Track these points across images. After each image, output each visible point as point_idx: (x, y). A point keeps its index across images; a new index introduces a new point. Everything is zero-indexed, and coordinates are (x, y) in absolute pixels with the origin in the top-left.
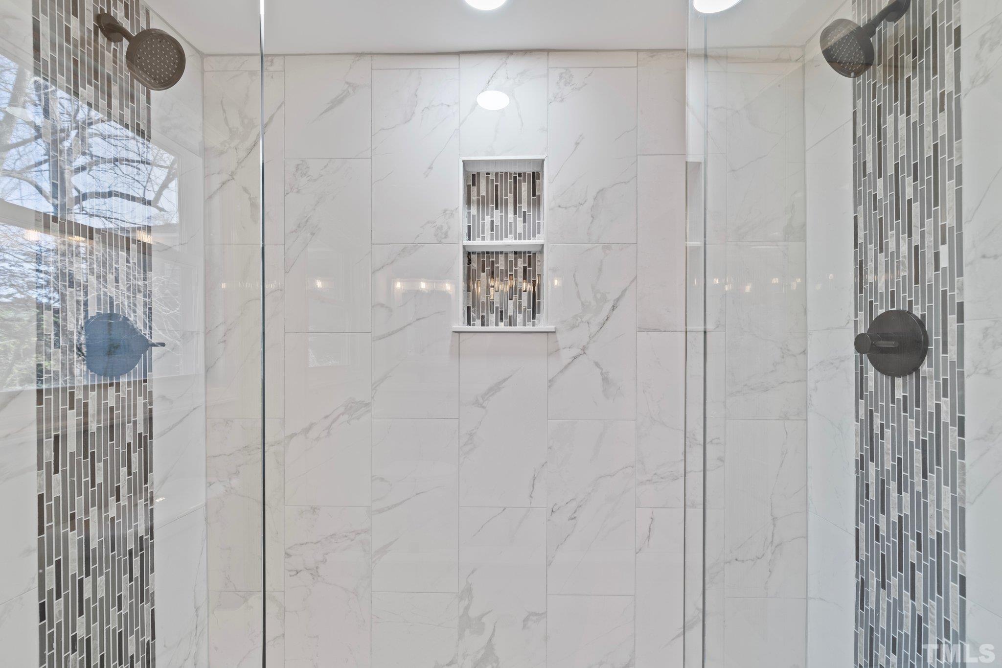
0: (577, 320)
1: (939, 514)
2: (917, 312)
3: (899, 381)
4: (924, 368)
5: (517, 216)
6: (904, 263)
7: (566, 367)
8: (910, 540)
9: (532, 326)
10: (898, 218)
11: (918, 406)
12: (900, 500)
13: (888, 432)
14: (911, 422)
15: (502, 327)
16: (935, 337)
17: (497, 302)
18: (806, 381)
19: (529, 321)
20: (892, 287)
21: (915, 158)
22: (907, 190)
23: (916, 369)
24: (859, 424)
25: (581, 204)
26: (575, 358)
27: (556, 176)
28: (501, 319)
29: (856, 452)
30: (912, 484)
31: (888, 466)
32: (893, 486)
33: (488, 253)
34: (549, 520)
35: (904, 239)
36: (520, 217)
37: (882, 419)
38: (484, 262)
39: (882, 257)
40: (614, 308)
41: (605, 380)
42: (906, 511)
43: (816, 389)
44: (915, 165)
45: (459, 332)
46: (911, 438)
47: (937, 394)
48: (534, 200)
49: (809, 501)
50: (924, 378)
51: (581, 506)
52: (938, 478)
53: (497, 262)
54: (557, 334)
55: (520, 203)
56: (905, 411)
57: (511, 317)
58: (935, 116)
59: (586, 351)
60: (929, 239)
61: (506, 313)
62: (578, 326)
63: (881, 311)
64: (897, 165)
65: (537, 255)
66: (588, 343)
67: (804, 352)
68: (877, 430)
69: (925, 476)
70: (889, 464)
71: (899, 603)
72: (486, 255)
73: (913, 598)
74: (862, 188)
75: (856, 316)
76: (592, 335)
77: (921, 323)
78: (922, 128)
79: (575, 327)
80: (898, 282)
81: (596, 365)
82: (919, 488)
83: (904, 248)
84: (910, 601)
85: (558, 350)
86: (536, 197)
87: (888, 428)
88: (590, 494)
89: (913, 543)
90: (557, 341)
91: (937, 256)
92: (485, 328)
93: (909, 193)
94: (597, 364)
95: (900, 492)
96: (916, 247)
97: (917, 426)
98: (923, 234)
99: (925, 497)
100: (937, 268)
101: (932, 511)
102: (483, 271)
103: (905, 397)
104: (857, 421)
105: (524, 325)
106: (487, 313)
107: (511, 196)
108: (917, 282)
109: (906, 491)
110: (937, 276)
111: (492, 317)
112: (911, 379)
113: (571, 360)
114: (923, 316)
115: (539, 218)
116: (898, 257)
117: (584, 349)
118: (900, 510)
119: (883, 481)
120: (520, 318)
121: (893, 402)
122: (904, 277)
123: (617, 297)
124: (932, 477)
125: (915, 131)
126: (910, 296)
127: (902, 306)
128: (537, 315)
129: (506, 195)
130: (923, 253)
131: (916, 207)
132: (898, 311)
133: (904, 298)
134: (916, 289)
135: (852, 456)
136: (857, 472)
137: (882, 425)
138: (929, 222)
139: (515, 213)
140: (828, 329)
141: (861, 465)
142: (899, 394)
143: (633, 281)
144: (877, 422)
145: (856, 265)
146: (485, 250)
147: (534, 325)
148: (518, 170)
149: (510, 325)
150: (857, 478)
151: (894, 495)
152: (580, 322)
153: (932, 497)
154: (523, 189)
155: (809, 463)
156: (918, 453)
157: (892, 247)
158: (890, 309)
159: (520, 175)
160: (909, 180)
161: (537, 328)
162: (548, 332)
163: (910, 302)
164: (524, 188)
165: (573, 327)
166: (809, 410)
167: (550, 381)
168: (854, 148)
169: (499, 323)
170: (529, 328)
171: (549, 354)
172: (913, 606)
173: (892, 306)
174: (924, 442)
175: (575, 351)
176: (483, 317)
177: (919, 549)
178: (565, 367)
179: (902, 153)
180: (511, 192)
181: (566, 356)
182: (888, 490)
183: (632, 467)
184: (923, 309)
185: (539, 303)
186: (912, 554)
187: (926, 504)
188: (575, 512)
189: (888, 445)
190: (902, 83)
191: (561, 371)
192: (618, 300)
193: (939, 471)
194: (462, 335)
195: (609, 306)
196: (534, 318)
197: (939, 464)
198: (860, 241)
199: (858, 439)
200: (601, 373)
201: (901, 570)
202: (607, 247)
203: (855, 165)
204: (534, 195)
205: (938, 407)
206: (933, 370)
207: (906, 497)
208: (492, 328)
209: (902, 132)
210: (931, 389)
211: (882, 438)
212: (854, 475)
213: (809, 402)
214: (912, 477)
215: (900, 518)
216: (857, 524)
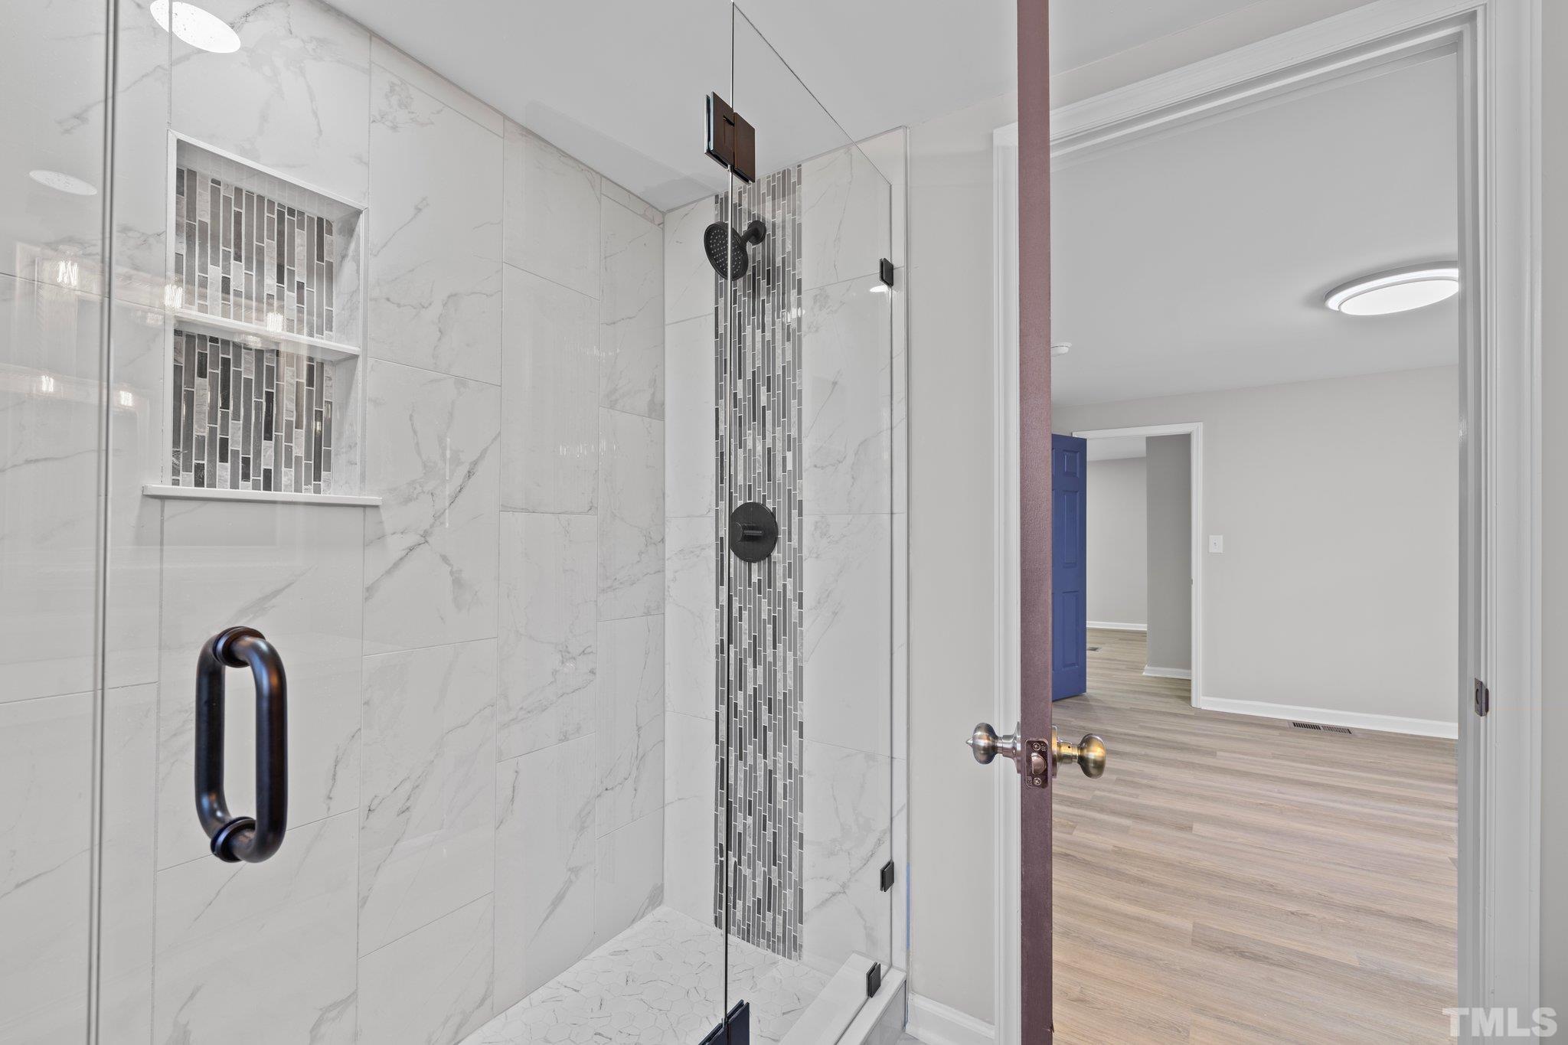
0: (415, 488)
1: (785, 677)
2: (769, 506)
3: (755, 566)
4: (775, 554)
5: (285, 286)
6: (759, 462)
7: (396, 565)
8: (763, 707)
9: (315, 492)
10: (754, 420)
11: (770, 587)
12: (755, 673)
13: (745, 614)
14: (764, 601)
15: (246, 491)
16: (782, 528)
17: (235, 442)
18: (664, 571)
19: (308, 483)
20: (750, 481)
21: (769, 372)
22: (762, 398)
23: (769, 556)
24: (719, 610)
25: (424, 307)
26: (411, 549)
27: (382, 248)
28: (246, 477)
29: (717, 638)
30: (765, 656)
31: (745, 645)
32: (750, 661)
33: (214, 340)
34: (363, 828)
35: (759, 440)
36: (291, 289)
37: (740, 602)
38: (203, 356)
39: (740, 452)
40: (470, 474)
41: (458, 583)
42: (760, 682)
43: (674, 580)
44: (769, 378)
45: (163, 498)
46: (764, 616)
47: (784, 575)
48: (320, 268)
49: (667, 700)
50: (775, 563)
51: (417, 786)
52: (785, 645)
53: (238, 364)
54: (381, 511)
55: (292, 263)
56: (760, 593)
57: (267, 472)
58: (783, 344)
59: (428, 539)
60: (779, 445)
61: (258, 466)
62: (417, 499)
63: (740, 503)
64: (754, 372)
65: (326, 368)
66: (432, 526)
67: (663, 540)
68: (735, 613)
69: (775, 647)
70: (746, 642)
71: (753, 768)
72: (209, 344)
73: (765, 757)
74: (723, 383)
75: (717, 505)
76: (438, 514)
77: (773, 515)
78: (774, 348)
79: (411, 500)
80: (754, 478)
81: (443, 560)
82: (770, 659)
83: (759, 448)
84: (763, 761)
85: (381, 537)
86: (324, 264)
87: (745, 610)
88: (433, 761)
89: (765, 708)
90: (381, 522)
91: (784, 459)
92: (204, 492)
93: (763, 401)
94: (445, 559)
95: (755, 667)
96: (769, 449)
97: (769, 605)
98: (774, 438)
99: (775, 665)
100: (784, 470)
101: (780, 676)
102: (202, 374)
103: (759, 580)
104: (717, 607)
105: (298, 490)
106: (212, 462)
107: (270, 246)
108: (769, 480)
109: (760, 664)
110: (784, 476)
111: (224, 470)
112: (765, 564)
113: (404, 553)
114: (774, 509)
115: (330, 303)
116: (754, 455)
117: (425, 535)
118: (755, 683)
119: (741, 659)
120: (287, 476)
121: (750, 586)
122: (759, 473)
123: (475, 458)
124: (780, 646)
125: (769, 348)
126: (764, 491)
127: (757, 500)
128: (323, 473)
129: (261, 239)
130: (775, 455)
131: (769, 413)
132: (754, 503)
133: (759, 492)
134: (769, 486)
135: (712, 642)
136: (717, 657)
137: (740, 608)
138: (779, 429)
139: (280, 280)
140: (688, 517)
141: (720, 649)
142: (755, 579)
143: (495, 439)
144: (736, 605)
145: (717, 455)
146: (209, 334)
147: (317, 490)
148: (288, 202)
149: (267, 487)
150: (717, 662)
151: (750, 670)
152: (419, 493)
153: (780, 664)
154: (298, 241)
155: (667, 660)
156: (770, 627)
157: (750, 445)
158: (748, 501)
159: (291, 212)
160: (764, 389)
161: (325, 496)
162: (364, 507)
163: (764, 496)
164: (301, 240)
165: (408, 500)
166: (666, 602)
167: (368, 589)
168: (716, 342)
169: (241, 482)
170: (307, 495)
171: (366, 545)
172: (765, 763)
173: (750, 499)
174: (774, 617)
175: (412, 539)
176: (199, 468)
177: (770, 712)
178: (394, 564)
179: (758, 363)
180: (271, 237)
181: (396, 546)
182: (746, 666)
183: (492, 706)
184: (774, 504)
185: (329, 453)
186: (765, 718)
187: (775, 671)
188: (408, 799)
189: (745, 625)
190: (758, 302)
191: (389, 572)
192: (475, 463)
193: (785, 640)
194: (167, 503)
195: (463, 470)
196: (318, 477)
197: (785, 635)
198: (720, 434)
199: (719, 625)
200: (450, 572)
201: (755, 737)
202: (461, 382)
203: (716, 359)
204: (321, 258)
205: (785, 586)
206: (781, 555)
207: (760, 669)
208: (223, 491)
209: (759, 346)
210: (780, 570)
211: (741, 620)
212: (714, 661)
213: (666, 593)
214: (765, 651)
215: (755, 689)
216: (717, 708)
